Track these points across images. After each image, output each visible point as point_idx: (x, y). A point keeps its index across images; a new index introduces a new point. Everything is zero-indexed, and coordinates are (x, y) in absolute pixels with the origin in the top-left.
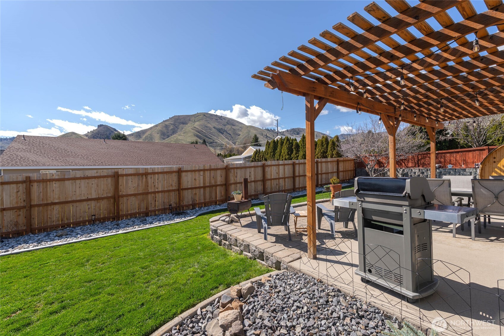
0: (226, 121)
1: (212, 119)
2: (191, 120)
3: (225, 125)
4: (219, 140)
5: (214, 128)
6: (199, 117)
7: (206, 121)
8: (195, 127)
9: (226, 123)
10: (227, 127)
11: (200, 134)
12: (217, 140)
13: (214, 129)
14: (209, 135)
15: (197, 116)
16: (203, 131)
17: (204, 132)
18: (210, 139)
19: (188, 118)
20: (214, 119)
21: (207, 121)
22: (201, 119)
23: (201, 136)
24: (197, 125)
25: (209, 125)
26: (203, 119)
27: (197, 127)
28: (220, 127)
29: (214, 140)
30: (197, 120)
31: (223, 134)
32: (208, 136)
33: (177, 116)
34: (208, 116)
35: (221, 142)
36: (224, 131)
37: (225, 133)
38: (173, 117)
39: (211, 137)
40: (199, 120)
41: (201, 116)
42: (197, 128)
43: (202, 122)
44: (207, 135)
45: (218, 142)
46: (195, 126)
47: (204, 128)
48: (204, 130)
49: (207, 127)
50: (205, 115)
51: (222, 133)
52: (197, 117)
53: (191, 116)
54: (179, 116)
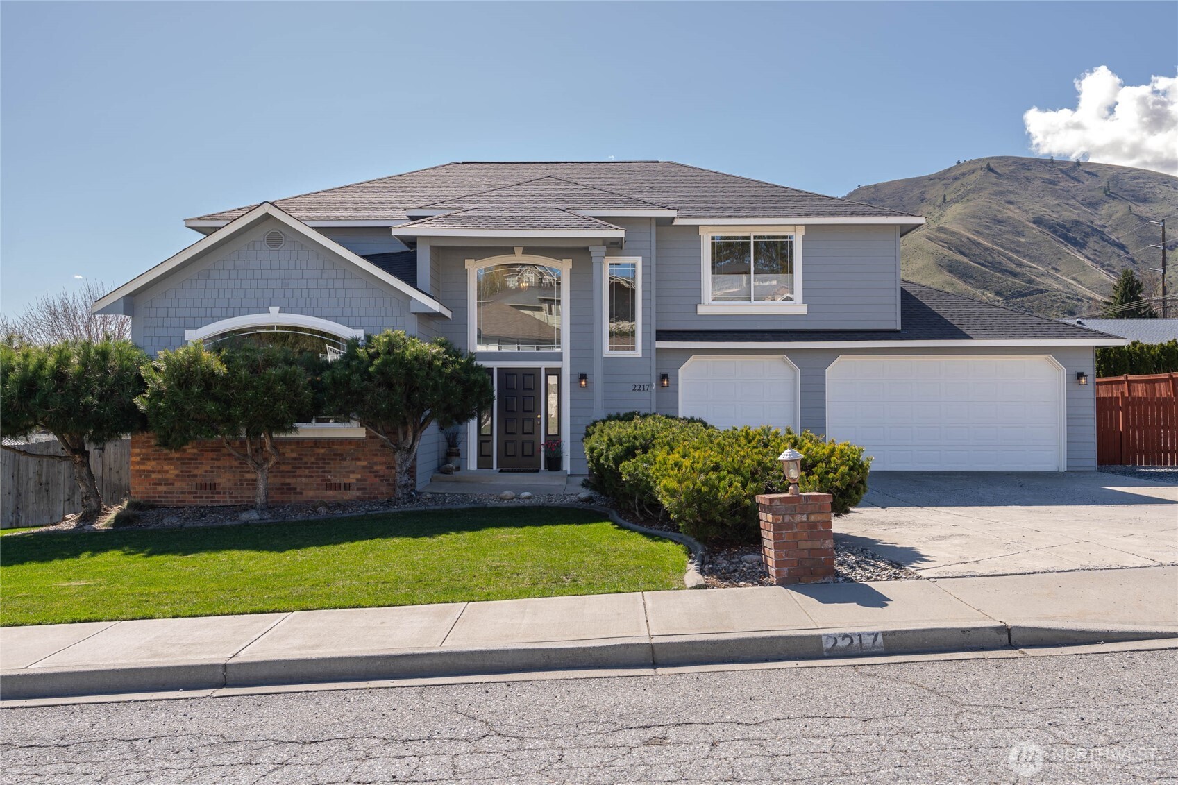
0: (1104, 184)
1: (1029, 180)
2: (928, 196)
3: (1094, 205)
4: (1057, 279)
5: (1038, 221)
6: (965, 180)
7: (996, 193)
8: (941, 230)
9: (1101, 194)
10: (1104, 210)
11: (965, 260)
12: (1049, 281)
13: (1036, 230)
14: (1009, 259)
15: (956, 179)
16: (977, 245)
17: (986, 249)
18: (1014, 274)
19: (917, 191)
20: (1037, 183)
21: (1001, 193)
22: (974, 190)
23: (968, 267)
24: (953, 217)
25: (1012, 213)
26: (981, 189)
27: (952, 227)
28: (1068, 215)
29: (1031, 281)
30: (953, 196)
31: (1079, 245)
32: (1006, 262)
33: (867, 188)
34: (1005, 170)
35: (1067, 285)
36: (1087, 235)
37: (1093, 243)
38: (851, 195)
39: (1020, 265)
40: (963, 196)
41: (972, 177)
42: (953, 233)
43: (977, 203)
44: (1001, 259)
45: (1056, 286)
46: (942, 223)
47: (988, 228)
48: (987, 237)
49: (1000, 222)
50: (990, 169)
51: (1075, 243)
52: (958, 183)
53: (931, 178)
54: (875, 185)
